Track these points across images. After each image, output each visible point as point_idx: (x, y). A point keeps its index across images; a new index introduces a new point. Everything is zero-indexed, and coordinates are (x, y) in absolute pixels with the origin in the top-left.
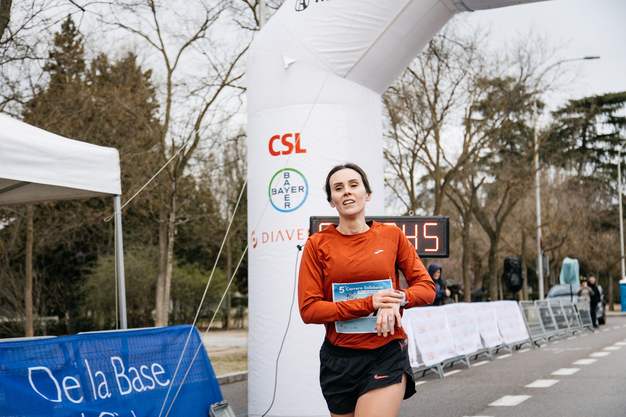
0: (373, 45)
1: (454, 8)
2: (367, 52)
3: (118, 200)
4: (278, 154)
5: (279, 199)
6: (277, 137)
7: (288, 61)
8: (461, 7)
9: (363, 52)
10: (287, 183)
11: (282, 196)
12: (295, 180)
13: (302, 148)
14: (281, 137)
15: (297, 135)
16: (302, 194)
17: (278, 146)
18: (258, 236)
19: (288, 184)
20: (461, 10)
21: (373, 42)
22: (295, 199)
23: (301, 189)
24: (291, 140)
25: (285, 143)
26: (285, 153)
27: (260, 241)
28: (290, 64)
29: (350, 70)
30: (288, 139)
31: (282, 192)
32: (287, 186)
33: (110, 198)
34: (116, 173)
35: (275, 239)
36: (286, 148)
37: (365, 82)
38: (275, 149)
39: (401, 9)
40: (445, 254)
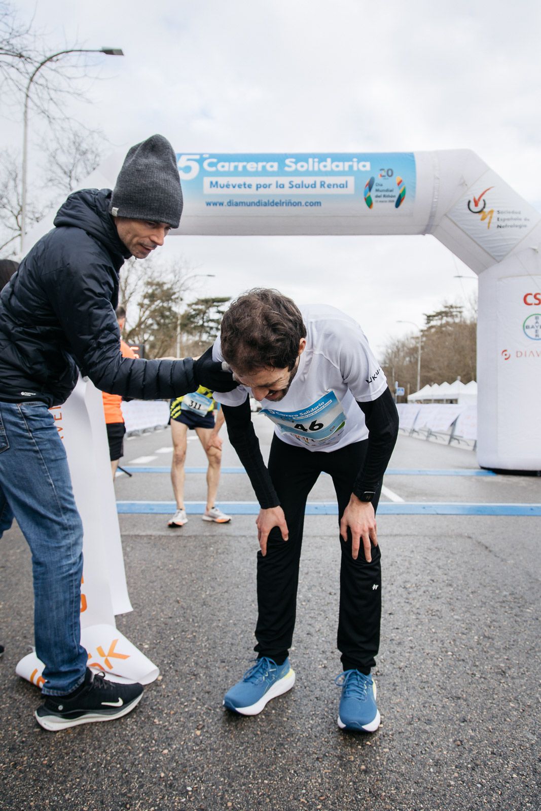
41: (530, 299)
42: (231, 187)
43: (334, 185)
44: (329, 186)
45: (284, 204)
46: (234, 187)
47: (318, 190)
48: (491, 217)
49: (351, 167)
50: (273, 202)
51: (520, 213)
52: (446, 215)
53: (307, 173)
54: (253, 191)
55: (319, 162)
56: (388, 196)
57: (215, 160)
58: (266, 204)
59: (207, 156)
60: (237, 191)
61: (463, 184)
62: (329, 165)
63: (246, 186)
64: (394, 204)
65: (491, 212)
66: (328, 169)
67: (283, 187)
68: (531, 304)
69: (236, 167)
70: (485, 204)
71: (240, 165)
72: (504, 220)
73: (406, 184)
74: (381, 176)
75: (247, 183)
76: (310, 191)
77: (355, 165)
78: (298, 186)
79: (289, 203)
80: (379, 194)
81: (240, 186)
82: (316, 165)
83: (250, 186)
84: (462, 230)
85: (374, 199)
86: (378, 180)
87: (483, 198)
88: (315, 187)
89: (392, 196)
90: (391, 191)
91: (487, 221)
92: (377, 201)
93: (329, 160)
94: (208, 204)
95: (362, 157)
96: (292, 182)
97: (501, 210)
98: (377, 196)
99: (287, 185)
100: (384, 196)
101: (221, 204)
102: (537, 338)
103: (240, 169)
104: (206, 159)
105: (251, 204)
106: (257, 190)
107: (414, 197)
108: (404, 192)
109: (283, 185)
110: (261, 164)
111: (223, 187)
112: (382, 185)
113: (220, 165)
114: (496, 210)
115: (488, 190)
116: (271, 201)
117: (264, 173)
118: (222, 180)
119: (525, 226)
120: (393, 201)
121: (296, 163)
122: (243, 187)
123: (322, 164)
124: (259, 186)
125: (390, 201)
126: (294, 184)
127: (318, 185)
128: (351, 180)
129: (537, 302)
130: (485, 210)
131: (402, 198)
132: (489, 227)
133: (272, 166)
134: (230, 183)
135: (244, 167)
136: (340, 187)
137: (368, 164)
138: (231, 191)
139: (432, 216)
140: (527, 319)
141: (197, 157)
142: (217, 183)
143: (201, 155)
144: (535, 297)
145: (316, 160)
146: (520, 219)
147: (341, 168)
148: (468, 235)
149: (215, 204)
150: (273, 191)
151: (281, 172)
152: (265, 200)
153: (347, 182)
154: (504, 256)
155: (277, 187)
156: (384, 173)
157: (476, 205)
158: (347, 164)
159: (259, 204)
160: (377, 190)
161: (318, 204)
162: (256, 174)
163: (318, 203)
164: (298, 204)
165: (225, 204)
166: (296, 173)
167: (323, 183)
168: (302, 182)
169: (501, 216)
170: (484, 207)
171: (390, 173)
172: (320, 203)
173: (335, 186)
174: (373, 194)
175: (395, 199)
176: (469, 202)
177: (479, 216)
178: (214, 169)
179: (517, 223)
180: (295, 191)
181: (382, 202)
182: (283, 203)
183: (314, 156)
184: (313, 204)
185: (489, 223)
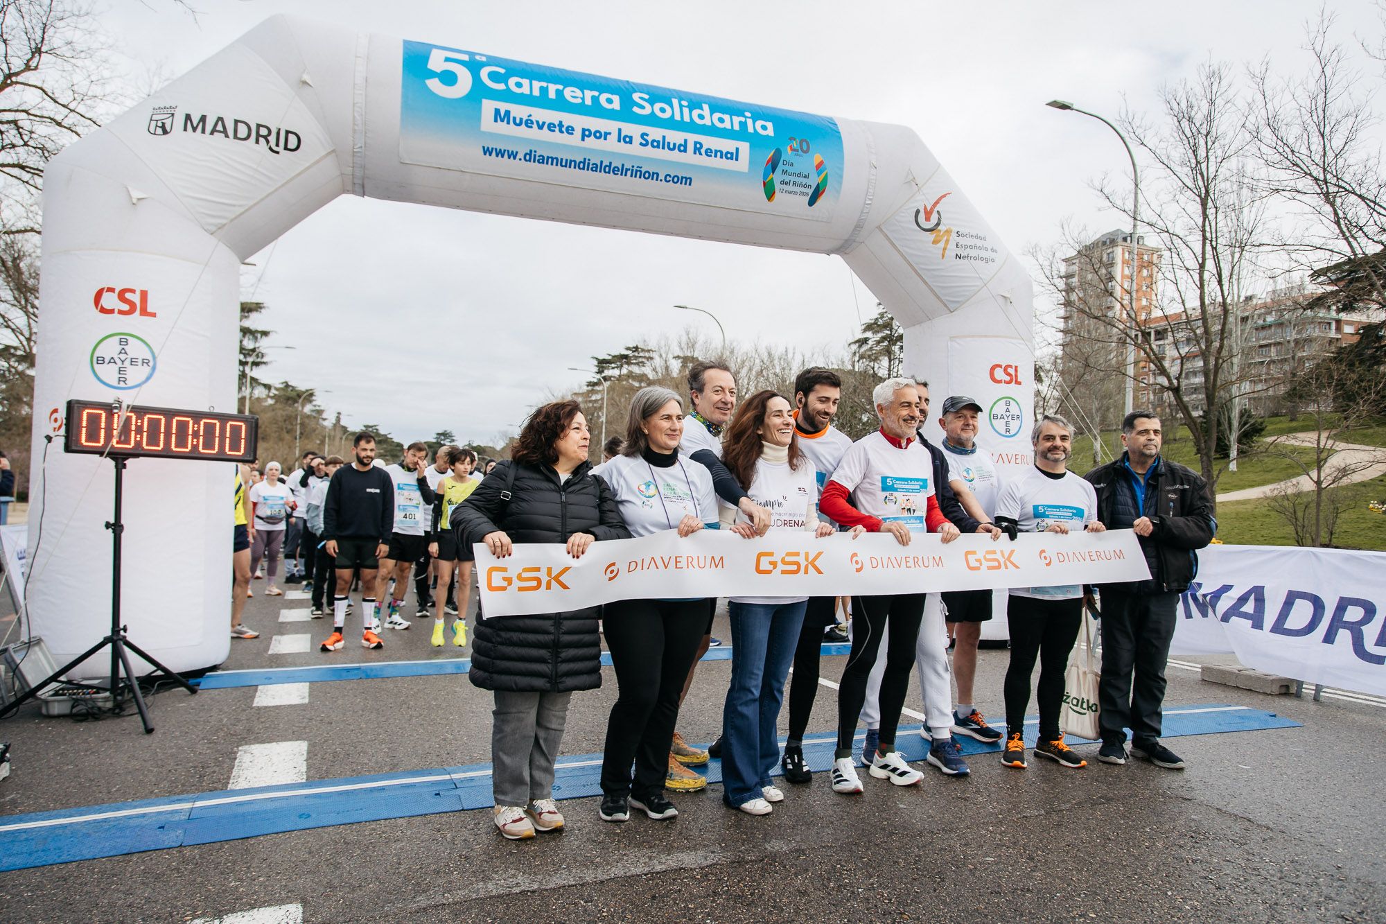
0: (255, 205)
2: (247, 210)
4: (112, 311)
6: (110, 290)
7: (136, 194)
8: (359, 189)
9: (242, 210)
10: (123, 351)
11: (114, 368)
12: (136, 349)
13: (149, 310)
14: (117, 292)
15: (144, 295)
16: (146, 370)
17: (111, 301)
19: (126, 353)
20: (352, 193)
21: (255, 201)
22: (135, 374)
23: (145, 362)
24: (136, 298)
25: (123, 299)
26: (121, 312)
28: (139, 199)
29: (221, 227)
30: (128, 295)
31: (115, 362)
32: (123, 356)
36: (126, 307)
38: (106, 305)
39: (297, 172)
40: (251, 458)
41: (999, 373)
42: (535, 126)
43: (716, 151)
44: (708, 152)
45: (629, 173)
46: (541, 127)
47: (689, 157)
48: (947, 241)
49: (743, 125)
50: (610, 166)
51: (984, 239)
52: (879, 228)
53: (671, 124)
54: (575, 140)
55: (691, 109)
56: (801, 185)
57: (502, 71)
58: (595, 168)
59: (484, 59)
60: (545, 134)
61: (912, 182)
62: (707, 117)
63: (564, 129)
64: (808, 198)
65: (948, 232)
66: (707, 122)
67: (630, 142)
68: (1000, 382)
69: (544, 91)
70: (939, 219)
71: (552, 89)
72: (966, 247)
73: (829, 168)
74: (792, 149)
75: (566, 124)
76: (676, 156)
77: (750, 122)
78: (655, 144)
79: (638, 173)
80: (787, 178)
81: (551, 127)
82: (686, 111)
83: (570, 130)
84: (902, 255)
85: (777, 186)
86: (787, 154)
87: (936, 209)
88: (685, 151)
89: (806, 186)
90: (805, 177)
91: (941, 245)
92: (782, 191)
93: (706, 107)
94: (487, 151)
95: (760, 113)
96: (647, 135)
97: (962, 231)
98: (783, 182)
99: (637, 140)
100: (794, 183)
101: (513, 155)
102: (1008, 434)
103: (552, 95)
104: (483, 65)
105: (568, 164)
106: (583, 140)
107: (838, 192)
108: (825, 180)
109: (631, 138)
110: (589, 94)
111: (520, 124)
112: (792, 165)
113: (512, 81)
114: (955, 229)
115: (944, 196)
116: (606, 163)
117: (595, 110)
118: (519, 111)
119: (993, 260)
120: (807, 194)
121: (652, 102)
122: (557, 130)
123: (696, 113)
124: (587, 133)
125: (802, 194)
126: (650, 139)
127: (690, 147)
128: (744, 147)
129: (1008, 378)
130: (939, 228)
131: (821, 190)
132: (943, 256)
133: (610, 101)
134: (533, 119)
135: (559, 93)
136: (727, 158)
137: (769, 125)
138: (534, 133)
139: (859, 227)
140: (995, 403)
141: (466, 58)
142: (508, 113)
143: (471, 54)
144: (1005, 370)
145: (684, 103)
146: (986, 249)
147: (727, 125)
148: (910, 265)
149: (500, 153)
150: (612, 145)
151: (626, 113)
152: (595, 160)
153: (737, 149)
154: (961, 303)
155: (619, 141)
156: (795, 145)
157: (928, 219)
158: (736, 120)
159: (583, 165)
160: (784, 172)
161: (687, 180)
162: (580, 109)
163: (686, 178)
164: (654, 176)
165: (521, 155)
166: (652, 120)
167: (698, 146)
168: (664, 137)
169: (962, 241)
170: (938, 224)
171: (805, 148)
172: (691, 179)
173: (719, 154)
174: (777, 177)
175: (810, 191)
176: (918, 212)
177: (930, 237)
178: (501, 87)
179: (983, 254)
180: (649, 152)
181: (791, 192)
182: (627, 170)
183: (681, 96)
184: (677, 180)
185: (945, 249)
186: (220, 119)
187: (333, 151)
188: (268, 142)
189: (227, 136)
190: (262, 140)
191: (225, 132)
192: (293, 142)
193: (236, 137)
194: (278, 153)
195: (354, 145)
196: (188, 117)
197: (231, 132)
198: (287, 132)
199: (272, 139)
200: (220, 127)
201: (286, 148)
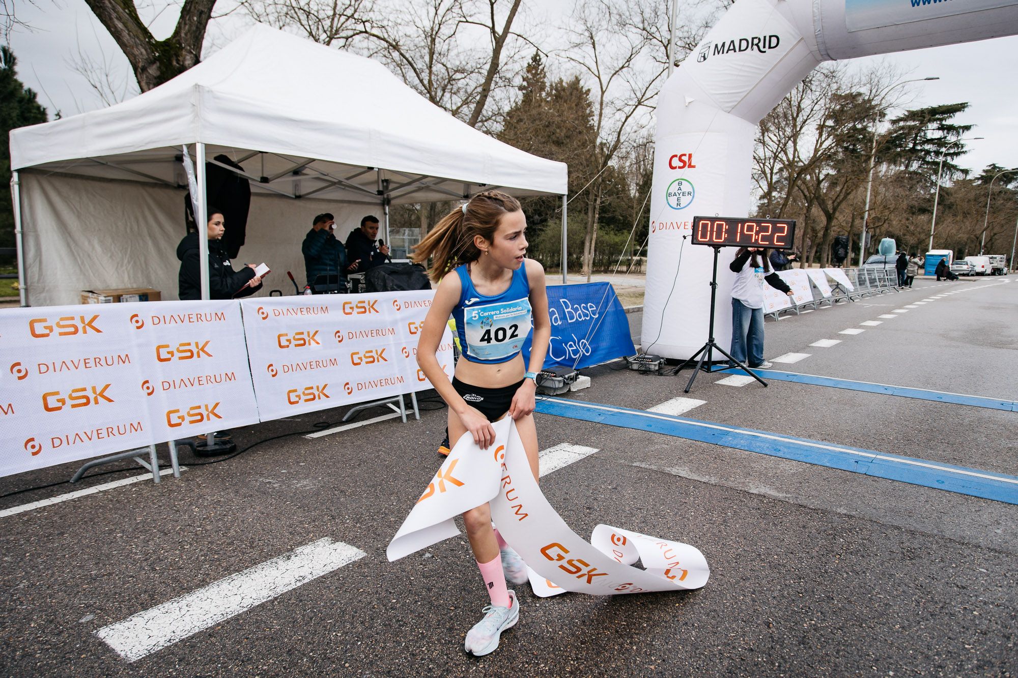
1: (821, 58)
2: (748, 94)
3: (565, 198)
4: (675, 168)
5: (673, 201)
6: (676, 156)
7: (688, 100)
8: (827, 57)
9: (745, 94)
10: (680, 189)
11: (675, 198)
12: (686, 187)
13: (692, 164)
14: (678, 156)
15: (690, 156)
16: (690, 197)
17: (676, 162)
18: (657, 225)
20: (826, 60)
22: (685, 200)
23: (689, 194)
24: (685, 158)
25: (681, 160)
26: (680, 168)
27: (657, 228)
28: (690, 103)
29: (734, 107)
30: (683, 158)
31: (676, 195)
32: (679, 191)
33: (560, 197)
34: (565, 180)
35: (668, 227)
36: (682, 164)
37: (744, 116)
38: (674, 165)
94: (916, 3)
149: (927, 2)
186: (732, 42)
187: (802, 39)
188: (758, 47)
189: (735, 51)
190: (755, 47)
191: (734, 50)
192: (774, 40)
193: (740, 50)
194: (765, 52)
195: (815, 30)
196: (716, 46)
197: (737, 49)
198: (770, 37)
199: (761, 45)
200: (732, 47)
201: (770, 47)
